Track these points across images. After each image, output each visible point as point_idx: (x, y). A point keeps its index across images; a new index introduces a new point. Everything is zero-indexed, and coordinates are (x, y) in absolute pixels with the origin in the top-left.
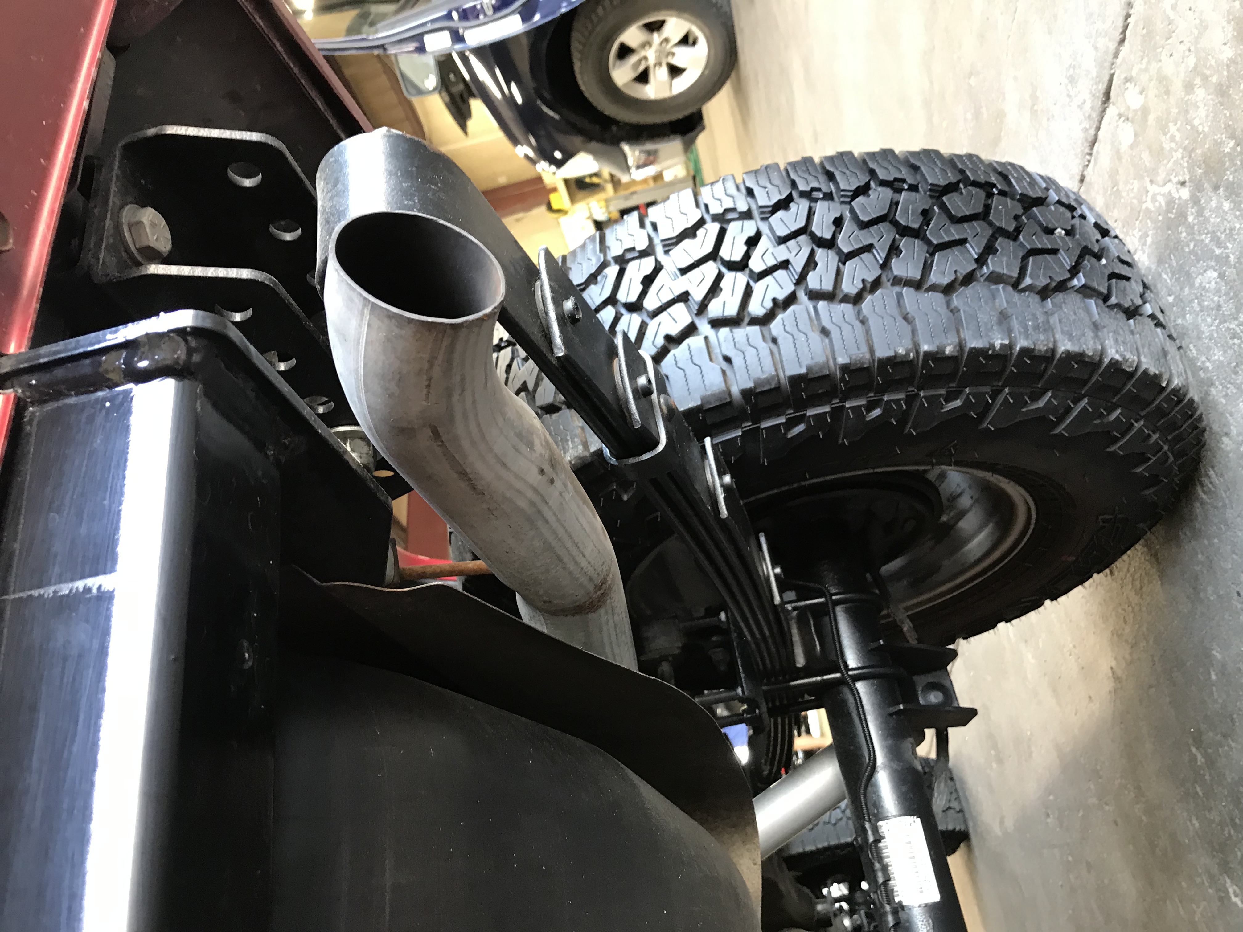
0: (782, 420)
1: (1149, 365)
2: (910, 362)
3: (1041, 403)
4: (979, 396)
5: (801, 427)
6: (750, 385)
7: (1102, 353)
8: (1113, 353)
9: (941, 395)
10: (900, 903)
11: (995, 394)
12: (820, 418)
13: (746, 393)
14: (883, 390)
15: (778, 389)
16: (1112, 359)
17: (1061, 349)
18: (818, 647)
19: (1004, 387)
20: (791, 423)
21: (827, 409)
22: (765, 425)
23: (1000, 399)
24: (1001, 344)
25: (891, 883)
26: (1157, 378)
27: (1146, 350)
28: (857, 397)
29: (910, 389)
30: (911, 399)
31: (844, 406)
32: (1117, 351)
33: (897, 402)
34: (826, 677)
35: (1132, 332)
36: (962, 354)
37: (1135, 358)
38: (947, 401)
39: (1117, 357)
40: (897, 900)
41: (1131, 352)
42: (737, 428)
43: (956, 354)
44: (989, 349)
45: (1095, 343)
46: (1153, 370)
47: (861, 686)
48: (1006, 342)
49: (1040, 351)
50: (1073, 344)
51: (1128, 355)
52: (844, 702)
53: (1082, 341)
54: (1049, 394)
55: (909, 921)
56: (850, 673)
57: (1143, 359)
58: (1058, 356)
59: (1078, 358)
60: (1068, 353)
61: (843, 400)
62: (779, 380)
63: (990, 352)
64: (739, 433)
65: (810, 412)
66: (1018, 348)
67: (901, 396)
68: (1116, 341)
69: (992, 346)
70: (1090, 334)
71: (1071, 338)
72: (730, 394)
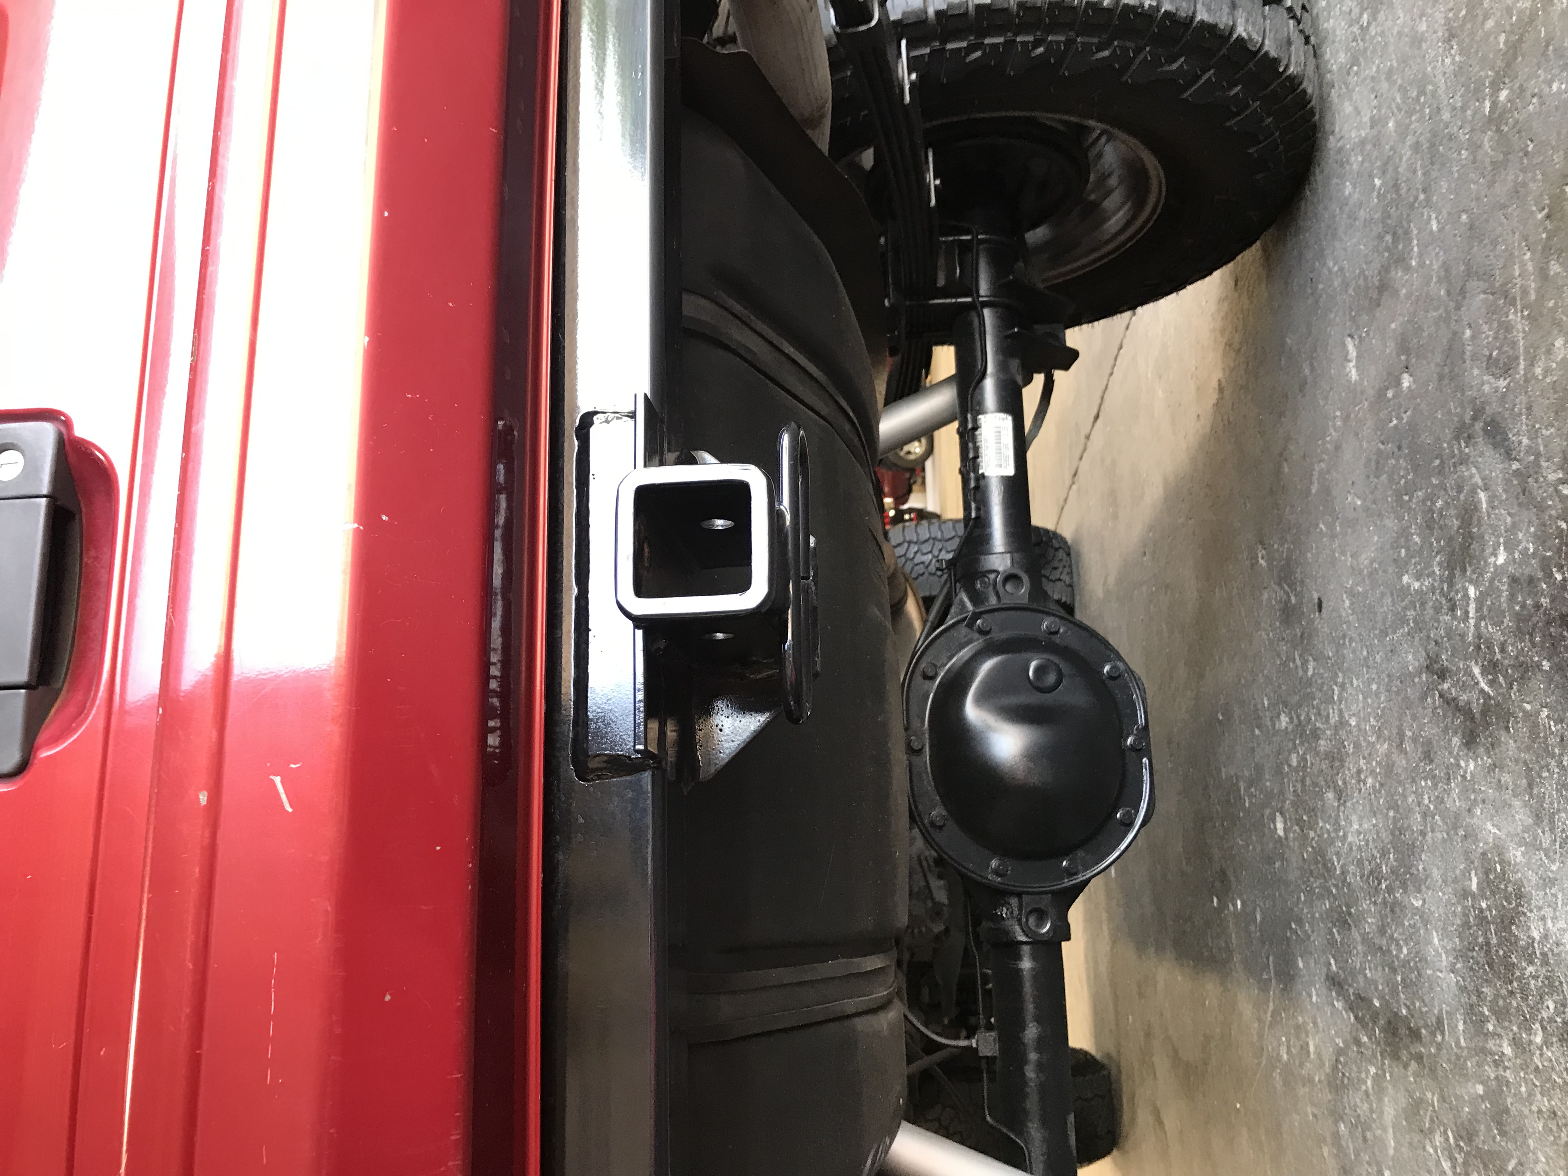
0: (964, 44)
1: (1270, 47)
2: (1074, 8)
3: (1174, 66)
4: (1125, 50)
5: (978, 54)
6: (944, 7)
7: (1233, 28)
8: (1241, 31)
9: (1092, 44)
10: (983, 475)
11: (1138, 51)
12: (995, 46)
13: (939, 13)
14: (1050, 30)
15: (966, 14)
16: (1239, 35)
17: (1199, 18)
18: (958, 271)
19: (1146, 45)
20: (971, 49)
21: (1000, 40)
22: (950, 46)
23: (1142, 56)
24: (1150, 5)
25: (979, 460)
26: (1276, 61)
27: (1272, 34)
28: (1027, 33)
29: (1070, 33)
30: (1069, 42)
31: (1015, 41)
32: (1245, 30)
33: (1058, 43)
34: (959, 300)
35: (1265, 18)
36: (1117, 8)
37: (1260, 40)
38: (1099, 50)
39: (1244, 35)
40: (981, 472)
41: (1257, 33)
42: (926, 46)
43: (1111, 7)
44: (1139, 7)
45: (1228, 19)
46: (1273, 54)
47: (986, 312)
48: (1154, 4)
49: (1180, 17)
50: (1210, 15)
51: (1255, 36)
52: (970, 324)
53: (1218, 14)
54: (1183, 59)
55: (986, 487)
56: (980, 299)
57: (1267, 42)
58: (1194, 25)
59: (1210, 28)
60: (1202, 22)
61: (1016, 35)
62: (967, 8)
63: (1140, 10)
64: (928, 50)
65: (987, 41)
66: (1163, 11)
67: (1062, 38)
68: (1247, 21)
69: (1142, 5)
70: (1226, 10)
71: (1209, 10)
72: (926, 13)
